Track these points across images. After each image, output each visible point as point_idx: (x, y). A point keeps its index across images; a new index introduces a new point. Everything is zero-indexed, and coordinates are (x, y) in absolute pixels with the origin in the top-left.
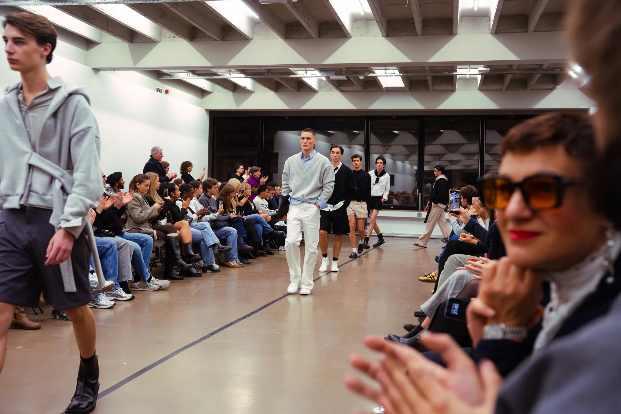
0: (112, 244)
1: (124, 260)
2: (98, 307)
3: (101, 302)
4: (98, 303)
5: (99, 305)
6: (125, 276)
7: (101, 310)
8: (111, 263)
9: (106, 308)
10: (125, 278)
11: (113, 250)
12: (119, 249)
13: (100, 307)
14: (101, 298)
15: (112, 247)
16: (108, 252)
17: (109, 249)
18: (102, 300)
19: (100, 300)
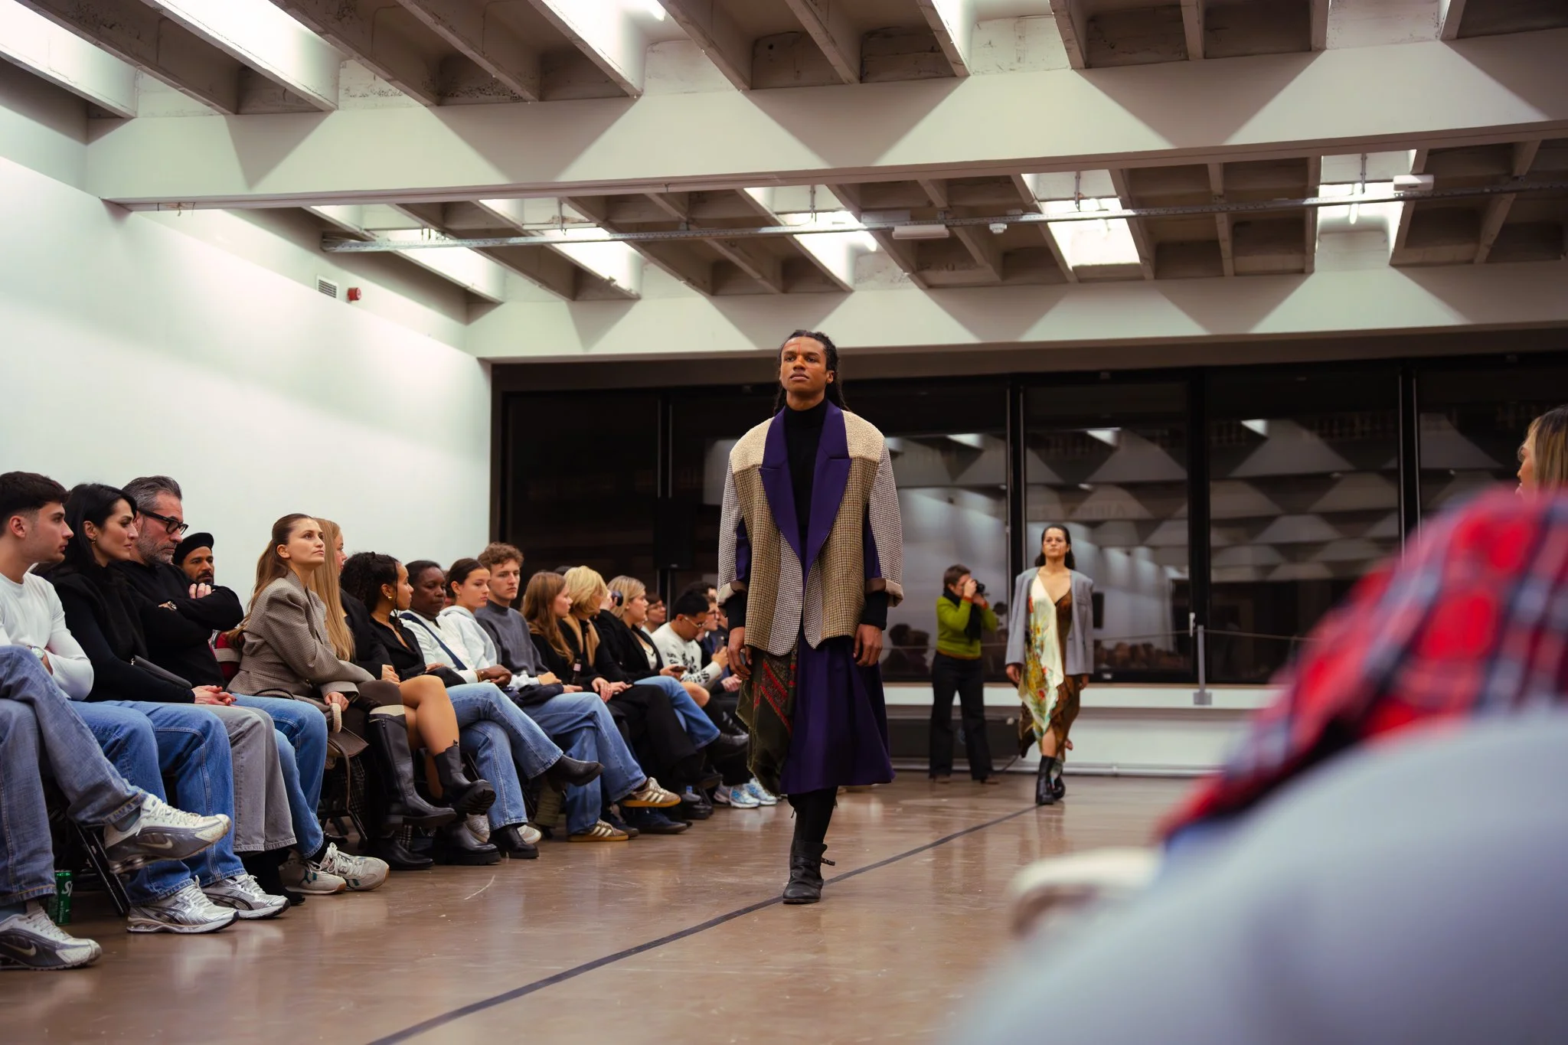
0: (208, 723)
2: (177, 930)
3: (187, 911)
7: (186, 938)
8: (209, 790)
9: (205, 930)
11: (213, 746)
12: (234, 741)
13: (186, 929)
14: (186, 898)
15: (211, 735)
16: (195, 752)
17: (200, 743)
18: (192, 903)
19: (185, 904)
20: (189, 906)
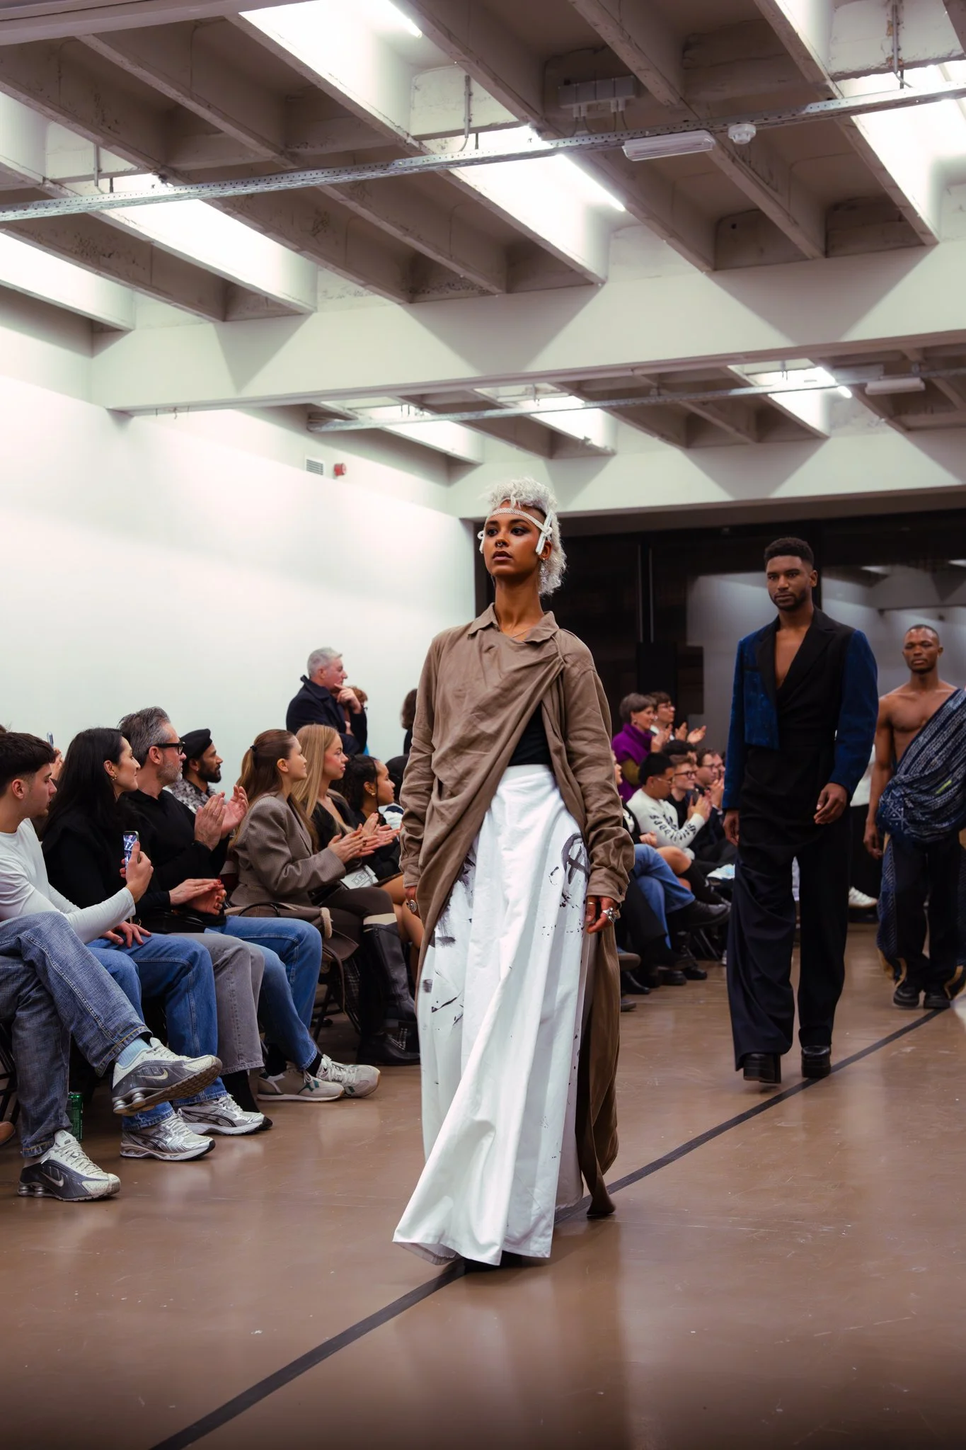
0: (195, 954)
1: (236, 1002)
2: (161, 1157)
3: (169, 1140)
4: (161, 1144)
5: (162, 1151)
6: (240, 1056)
7: (169, 1165)
8: (194, 1015)
9: (186, 1158)
10: (241, 1061)
11: (198, 976)
12: (218, 969)
13: (168, 1157)
14: (168, 1127)
15: (197, 963)
16: (184, 979)
17: (189, 970)
18: (173, 1132)
19: (167, 1134)
20: (171, 1136)
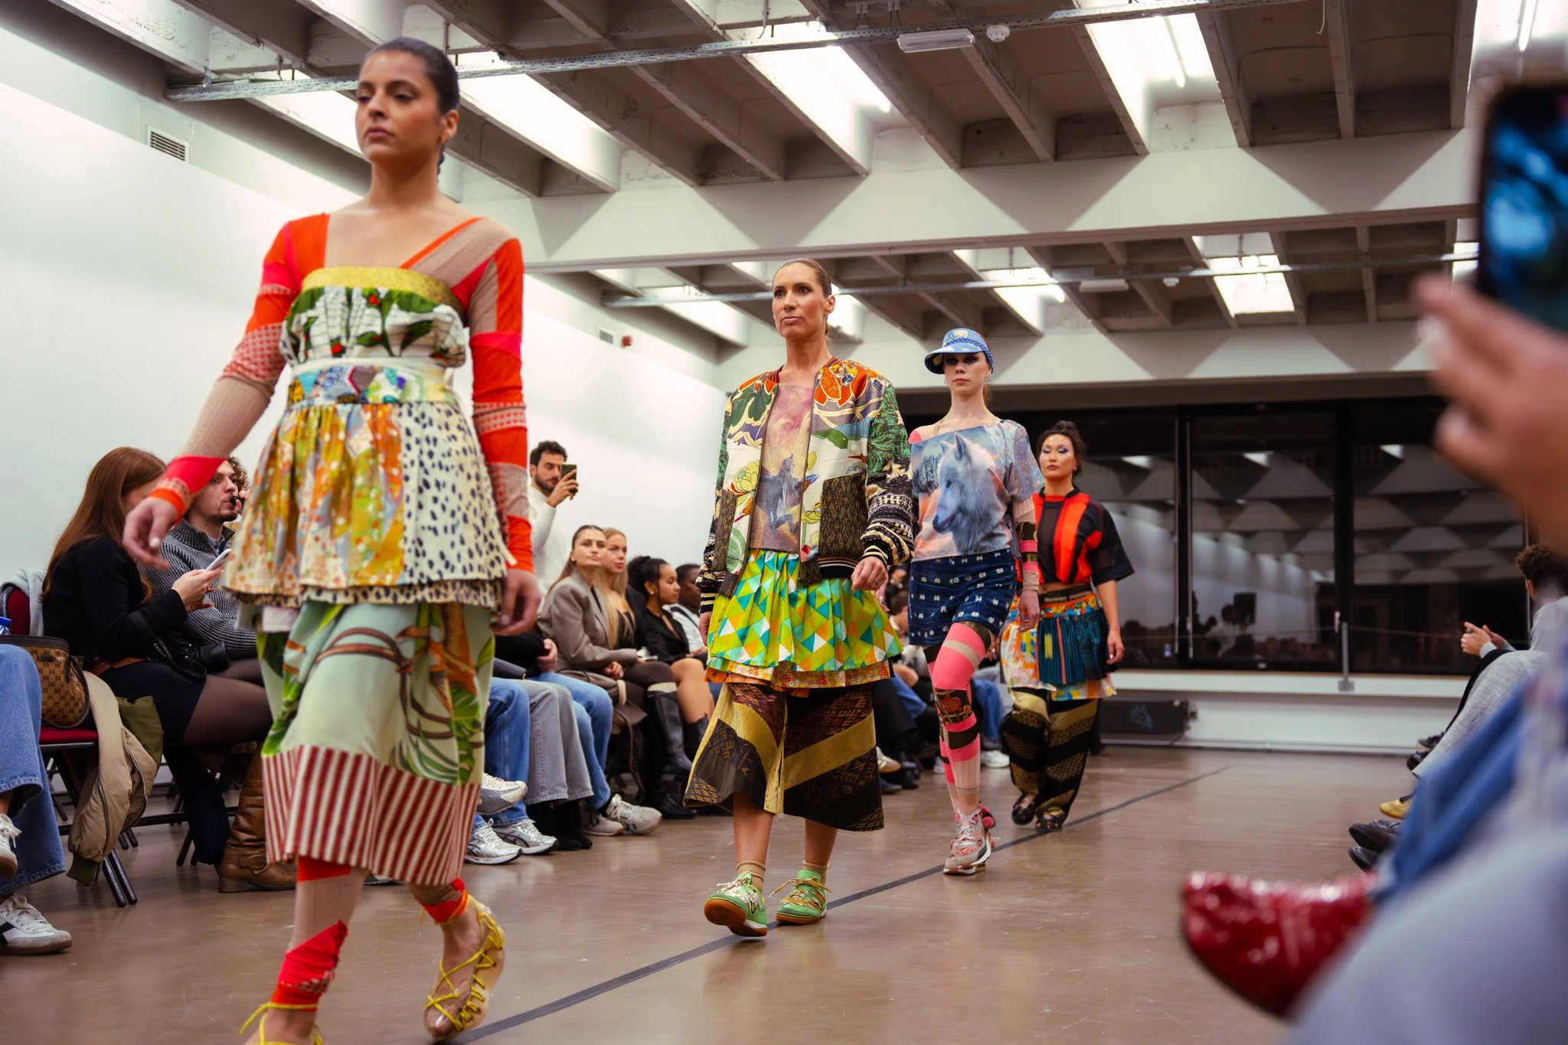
0: (513, 692)
1: (542, 741)
2: (475, 861)
3: (482, 846)
4: (475, 850)
5: (475, 855)
6: (543, 788)
7: (481, 868)
8: (507, 749)
9: (496, 862)
10: (544, 793)
11: (514, 714)
12: (533, 706)
13: (481, 861)
14: (481, 835)
15: (514, 701)
16: (499, 717)
17: (505, 708)
18: (485, 840)
19: (480, 841)
20: (484, 842)
